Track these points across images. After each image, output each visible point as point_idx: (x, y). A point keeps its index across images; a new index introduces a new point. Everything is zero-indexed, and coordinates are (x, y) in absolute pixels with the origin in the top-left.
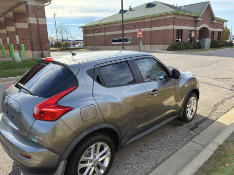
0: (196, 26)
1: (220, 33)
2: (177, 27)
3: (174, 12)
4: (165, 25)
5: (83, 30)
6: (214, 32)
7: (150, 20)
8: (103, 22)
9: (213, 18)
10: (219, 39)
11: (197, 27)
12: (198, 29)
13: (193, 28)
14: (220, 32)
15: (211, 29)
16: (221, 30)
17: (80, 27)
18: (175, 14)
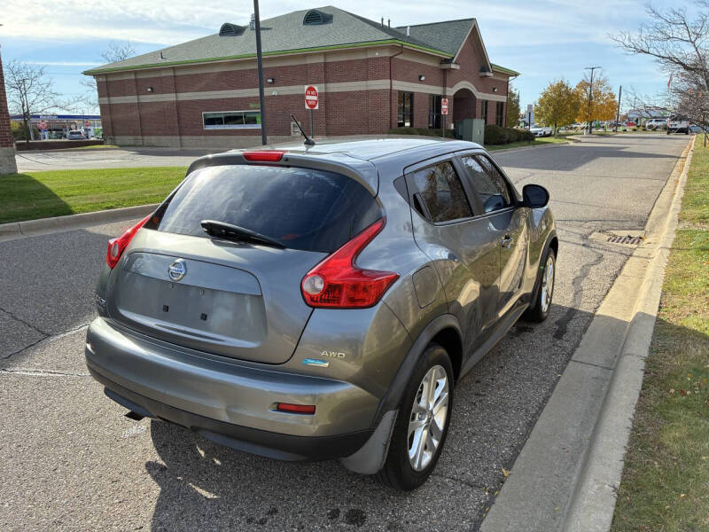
0: (444, 85)
1: (500, 105)
2: (400, 86)
3: (390, 43)
4: (366, 79)
5: (99, 84)
6: (487, 102)
7: (321, 60)
8: (170, 60)
9: (484, 65)
10: (499, 121)
11: (448, 89)
12: (451, 92)
13: (437, 90)
14: (502, 103)
15: (480, 96)
16: (503, 99)
17: (86, 73)
18: (393, 48)
